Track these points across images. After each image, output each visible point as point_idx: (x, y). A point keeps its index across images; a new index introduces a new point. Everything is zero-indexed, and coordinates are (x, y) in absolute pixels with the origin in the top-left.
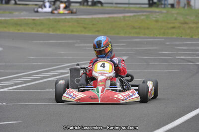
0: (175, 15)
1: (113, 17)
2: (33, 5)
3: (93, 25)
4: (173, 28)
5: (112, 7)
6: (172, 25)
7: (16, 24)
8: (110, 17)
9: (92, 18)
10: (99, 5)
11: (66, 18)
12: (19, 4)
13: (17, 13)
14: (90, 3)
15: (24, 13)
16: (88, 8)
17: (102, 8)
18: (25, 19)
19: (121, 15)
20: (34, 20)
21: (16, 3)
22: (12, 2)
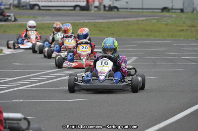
0: (184, 19)
1: (127, 21)
2: (55, 10)
3: (109, 28)
4: (182, 30)
5: (126, 12)
6: (181, 28)
8: (124, 21)
9: (108, 22)
10: (116, 10)
11: (84, 22)
12: (43, 10)
13: (40, 18)
14: (107, 9)
15: (47, 18)
16: (105, 12)
17: (118, 13)
18: (47, 23)
19: (134, 19)
21: (40, 9)
22: (37, 7)
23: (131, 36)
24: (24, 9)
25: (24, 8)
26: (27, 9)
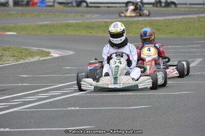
1: (187, 18)
2: (104, 7)
3: (167, 26)
5: (185, 8)
7: (88, 27)
8: (184, 18)
9: (166, 20)
10: (173, 6)
11: (138, 20)
12: (91, 7)
13: (88, 16)
14: (163, 4)
15: (96, 15)
16: (161, 9)
17: (175, 9)
18: (97, 22)
19: (195, 16)
20: (106, 22)
21: (87, 6)
22: (84, 4)
23: (193, 35)
24: (69, 7)
25: (70, 5)
26: (73, 6)
